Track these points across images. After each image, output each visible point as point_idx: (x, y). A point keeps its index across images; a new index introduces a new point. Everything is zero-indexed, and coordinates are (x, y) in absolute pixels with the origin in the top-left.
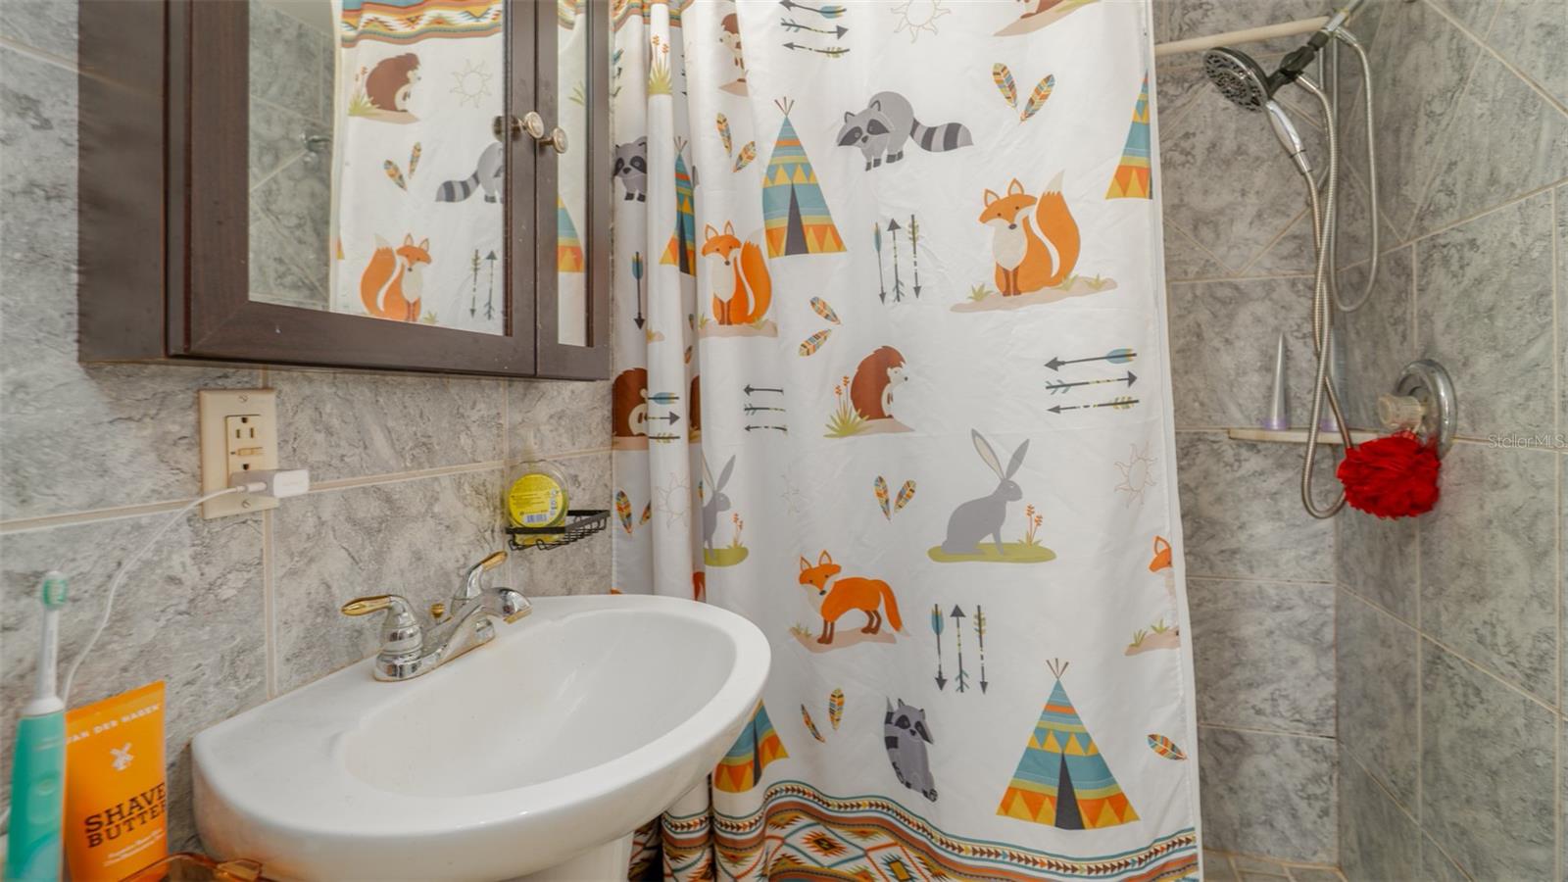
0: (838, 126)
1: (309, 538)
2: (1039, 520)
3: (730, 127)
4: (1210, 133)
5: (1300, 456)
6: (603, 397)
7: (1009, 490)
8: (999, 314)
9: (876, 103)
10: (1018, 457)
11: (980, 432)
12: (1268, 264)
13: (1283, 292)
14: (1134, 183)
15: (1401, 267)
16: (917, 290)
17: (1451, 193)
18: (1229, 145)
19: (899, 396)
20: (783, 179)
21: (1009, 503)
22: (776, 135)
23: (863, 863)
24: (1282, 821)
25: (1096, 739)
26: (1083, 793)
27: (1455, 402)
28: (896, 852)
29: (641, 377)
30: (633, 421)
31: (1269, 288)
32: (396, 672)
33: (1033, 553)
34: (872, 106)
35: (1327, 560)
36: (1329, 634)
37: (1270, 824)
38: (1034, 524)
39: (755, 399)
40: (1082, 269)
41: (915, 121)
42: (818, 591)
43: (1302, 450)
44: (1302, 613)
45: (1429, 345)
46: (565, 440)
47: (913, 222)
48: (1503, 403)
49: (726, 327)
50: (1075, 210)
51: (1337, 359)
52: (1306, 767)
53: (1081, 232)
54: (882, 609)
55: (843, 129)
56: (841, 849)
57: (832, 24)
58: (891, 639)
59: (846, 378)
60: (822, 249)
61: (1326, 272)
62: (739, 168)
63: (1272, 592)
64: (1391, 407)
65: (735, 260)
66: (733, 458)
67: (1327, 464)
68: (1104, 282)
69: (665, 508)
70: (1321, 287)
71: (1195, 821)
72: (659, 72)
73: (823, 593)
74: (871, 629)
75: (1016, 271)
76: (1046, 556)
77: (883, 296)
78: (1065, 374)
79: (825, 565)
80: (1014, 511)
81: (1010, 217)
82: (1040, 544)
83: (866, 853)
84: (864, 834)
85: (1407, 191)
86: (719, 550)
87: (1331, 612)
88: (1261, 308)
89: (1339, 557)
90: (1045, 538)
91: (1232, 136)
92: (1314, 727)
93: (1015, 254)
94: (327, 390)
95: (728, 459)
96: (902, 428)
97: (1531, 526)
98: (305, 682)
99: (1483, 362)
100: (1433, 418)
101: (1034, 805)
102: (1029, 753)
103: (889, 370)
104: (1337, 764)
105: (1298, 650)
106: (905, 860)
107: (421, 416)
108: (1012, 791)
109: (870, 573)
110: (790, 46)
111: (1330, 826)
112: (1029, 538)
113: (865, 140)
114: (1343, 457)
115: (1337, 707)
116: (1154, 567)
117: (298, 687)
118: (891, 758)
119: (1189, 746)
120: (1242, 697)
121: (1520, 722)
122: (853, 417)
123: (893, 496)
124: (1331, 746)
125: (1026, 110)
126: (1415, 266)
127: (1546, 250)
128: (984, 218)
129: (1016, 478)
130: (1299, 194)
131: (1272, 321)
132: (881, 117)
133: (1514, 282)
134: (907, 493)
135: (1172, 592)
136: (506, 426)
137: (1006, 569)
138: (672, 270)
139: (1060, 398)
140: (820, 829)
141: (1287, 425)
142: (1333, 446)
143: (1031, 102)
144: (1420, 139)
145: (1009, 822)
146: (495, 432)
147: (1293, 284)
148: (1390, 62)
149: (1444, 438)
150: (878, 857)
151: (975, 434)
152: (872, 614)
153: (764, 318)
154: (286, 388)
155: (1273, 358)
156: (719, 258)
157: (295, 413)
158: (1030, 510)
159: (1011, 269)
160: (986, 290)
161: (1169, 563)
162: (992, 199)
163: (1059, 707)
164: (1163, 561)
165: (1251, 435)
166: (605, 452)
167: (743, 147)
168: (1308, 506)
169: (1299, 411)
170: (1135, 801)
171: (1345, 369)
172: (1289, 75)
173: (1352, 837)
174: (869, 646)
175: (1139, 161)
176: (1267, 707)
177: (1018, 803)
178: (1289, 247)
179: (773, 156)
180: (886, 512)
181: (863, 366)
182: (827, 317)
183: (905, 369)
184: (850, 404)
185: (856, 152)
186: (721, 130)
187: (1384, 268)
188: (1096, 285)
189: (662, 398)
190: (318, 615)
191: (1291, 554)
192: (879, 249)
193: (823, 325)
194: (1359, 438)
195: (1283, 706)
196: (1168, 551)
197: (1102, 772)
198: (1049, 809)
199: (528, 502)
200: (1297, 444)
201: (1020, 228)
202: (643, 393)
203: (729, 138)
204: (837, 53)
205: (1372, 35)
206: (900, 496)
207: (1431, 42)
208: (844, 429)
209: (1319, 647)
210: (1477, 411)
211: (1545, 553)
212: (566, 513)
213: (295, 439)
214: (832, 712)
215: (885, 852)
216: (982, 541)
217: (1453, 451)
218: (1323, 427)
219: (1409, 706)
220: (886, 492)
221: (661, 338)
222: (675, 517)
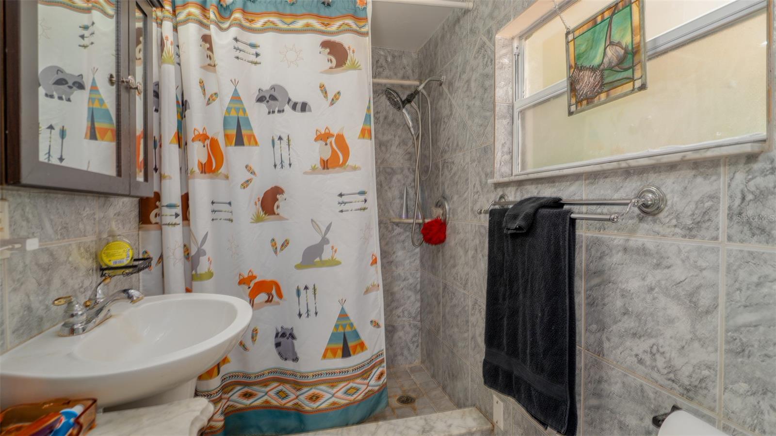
0: (255, 94)
1: (20, 273)
2: (336, 251)
3: (205, 85)
4: (385, 113)
5: (411, 228)
6: (135, 205)
7: (325, 241)
8: (320, 176)
9: (273, 88)
10: (328, 228)
11: (315, 221)
12: (402, 161)
13: (406, 171)
14: (367, 135)
15: (437, 167)
16: (290, 165)
17: (449, 147)
18: (391, 118)
19: (282, 205)
20: (233, 114)
21: (325, 246)
22: (231, 95)
23: (266, 398)
24: (406, 352)
25: (355, 325)
26: (351, 344)
27: (450, 209)
28: (281, 387)
29: (158, 196)
30: (152, 216)
31: (402, 170)
32: (73, 331)
33: (334, 263)
34: (272, 89)
35: (418, 262)
36: (418, 287)
37: (402, 354)
38: (334, 253)
39: (216, 207)
40: (351, 162)
41: (289, 98)
42: (247, 287)
43: (411, 225)
44: (411, 281)
45: (444, 192)
46: (120, 226)
47: (288, 138)
48: (459, 210)
49: (203, 175)
50: (348, 141)
51: (421, 195)
52: (413, 332)
53: (350, 149)
54: (274, 292)
55: (258, 95)
56: (255, 395)
57: (254, 51)
58: (278, 303)
59: (258, 199)
60: (250, 144)
61: (418, 166)
62: (208, 104)
63: (402, 274)
64: (435, 211)
65: (207, 145)
66: (207, 233)
67: (418, 230)
68: (357, 168)
69: (172, 257)
70: (417, 172)
71: (383, 347)
72: (169, 53)
73: (249, 288)
74: (269, 301)
75: (327, 160)
76: (338, 263)
77: (275, 166)
78: (344, 199)
79: (251, 276)
80: (327, 249)
81: (325, 141)
82: (336, 260)
83: (266, 393)
84: (266, 386)
85: (439, 144)
86: (200, 274)
87: (419, 279)
88: (399, 177)
89: (421, 261)
90: (338, 257)
91: (391, 115)
92: (414, 318)
93: (327, 155)
94: (27, 200)
95: (205, 233)
96: (282, 219)
97: (465, 244)
98: (20, 343)
99: (455, 198)
100: (444, 214)
101: (334, 353)
102: (333, 334)
103: (278, 196)
104: (421, 329)
105: (410, 293)
106: (284, 389)
107: (64, 213)
108: (326, 350)
109: (269, 277)
110: (237, 58)
111: (419, 350)
112: (332, 258)
113: (268, 102)
114: (422, 227)
115: (421, 310)
116: (372, 264)
117: (18, 345)
118: (278, 350)
119: (382, 323)
120: (394, 312)
121: (462, 299)
122: (261, 215)
123: (279, 246)
124: (419, 324)
125: (331, 103)
126: (441, 168)
127: (468, 168)
128: (316, 140)
129: (328, 236)
130: (410, 139)
131: (403, 182)
132: (276, 94)
133: (462, 175)
134: (285, 244)
135: (377, 272)
136: (97, 219)
137: (324, 269)
138: (175, 147)
139: (343, 207)
140: (246, 389)
141: (407, 217)
142: (420, 224)
143: (333, 100)
144: (442, 129)
145: (325, 361)
146: (93, 222)
147: (409, 169)
148: (435, 102)
149: (447, 219)
150: (272, 393)
151: (312, 220)
152: (270, 295)
153: (220, 171)
154: (11, 199)
155: (403, 195)
156: (200, 144)
157: (14, 212)
158: (333, 247)
159: (326, 159)
160: (316, 167)
161: (376, 263)
162: (318, 133)
163: (343, 315)
164: (374, 262)
165: (397, 220)
166: (135, 232)
167: (210, 94)
168: (413, 244)
169: (410, 212)
170: (367, 344)
171: (423, 198)
172: (409, 101)
173: (425, 352)
174: (269, 308)
175: (367, 127)
176: (401, 315)
177: (329, 354)
178: (407, 157)
179: (229, 103)
180: (276, 252)
181: (266, 194)
182: (251, 173)
183: (285, 196)
184: (260, 209)
185: (263, 106)
186: (201, 87)
187: (433, 167)
188: (355, 169)
189: (170, 206)
190: (25, 311)
191: (408, 261)
192: (274, 147)
193: (251, 176)
194: (427, 221)
195: (406, 313)
196: (376, 259)
197: (356, 335)
198: (340, 352)
199: (113, 255)
200: (410, 224)
201: (329, 145)
202: (158, 203)
203: (204, 90)
204: (256, 63)
205: (430, 93)
206: (282, 245)
207: (445, 100)
208: (258, 219)
209: (416, 292)
210: (454, 212)
211: (467, 251)
212: (133, 260)
213: (14, 225)
214: (253, 337)
215: (275, 390)
216: (315, 260)
217: (449, 223)
218: (417, 218)
219: (439, 303)
220: (276, 244)
221: (170, 178)
222: (177, 261)
